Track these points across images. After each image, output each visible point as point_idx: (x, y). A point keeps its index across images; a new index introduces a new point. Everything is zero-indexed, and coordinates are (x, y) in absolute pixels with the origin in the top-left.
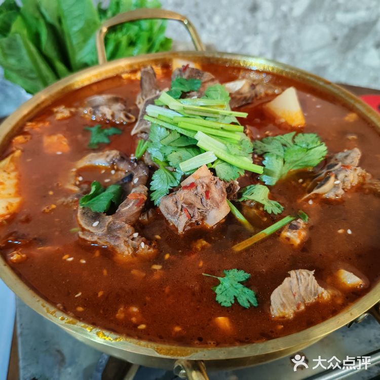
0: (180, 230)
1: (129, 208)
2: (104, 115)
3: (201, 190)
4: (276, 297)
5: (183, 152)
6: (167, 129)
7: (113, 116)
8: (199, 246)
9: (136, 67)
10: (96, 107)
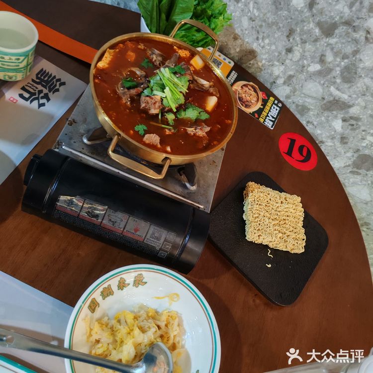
0: (141, 107)
1: (133, 92)
2: (153, 58)
3: (153, 101)
4: (147, 136)
5: (159, 89)
6: (161, 79)
7: (155, 61)
8: (142, 115)
9: (182, 47)
10: (153, 53)
